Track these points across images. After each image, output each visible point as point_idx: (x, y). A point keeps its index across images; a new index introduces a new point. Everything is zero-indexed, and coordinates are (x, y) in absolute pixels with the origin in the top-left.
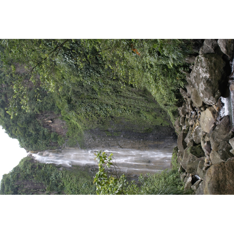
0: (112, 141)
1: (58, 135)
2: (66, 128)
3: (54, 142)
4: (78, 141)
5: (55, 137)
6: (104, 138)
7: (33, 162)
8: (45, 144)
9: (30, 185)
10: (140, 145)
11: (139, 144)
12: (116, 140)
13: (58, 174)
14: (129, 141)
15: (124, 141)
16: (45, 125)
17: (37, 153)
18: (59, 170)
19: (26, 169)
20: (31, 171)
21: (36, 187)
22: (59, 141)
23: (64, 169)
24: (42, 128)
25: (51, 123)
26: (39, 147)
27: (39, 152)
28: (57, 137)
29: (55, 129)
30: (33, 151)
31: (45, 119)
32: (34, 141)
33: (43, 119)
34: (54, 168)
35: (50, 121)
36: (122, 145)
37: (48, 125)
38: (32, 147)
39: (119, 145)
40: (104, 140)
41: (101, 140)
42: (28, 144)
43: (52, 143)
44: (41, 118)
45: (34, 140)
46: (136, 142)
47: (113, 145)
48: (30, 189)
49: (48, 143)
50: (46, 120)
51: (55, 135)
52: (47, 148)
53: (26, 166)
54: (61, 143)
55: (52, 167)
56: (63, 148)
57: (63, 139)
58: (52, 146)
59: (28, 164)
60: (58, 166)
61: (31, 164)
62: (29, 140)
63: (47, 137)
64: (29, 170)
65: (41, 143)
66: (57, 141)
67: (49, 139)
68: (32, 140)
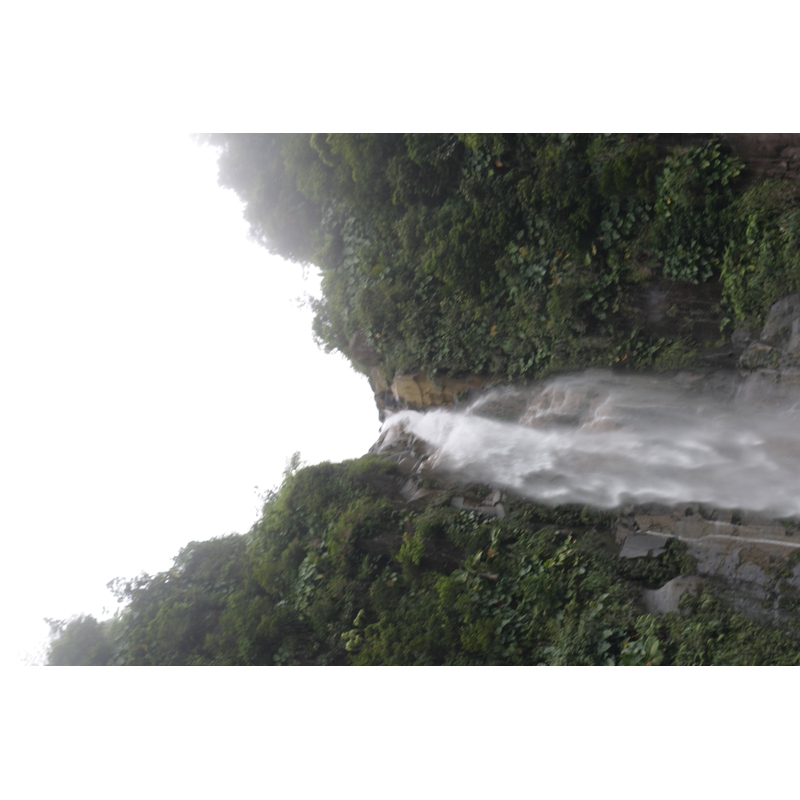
1: (739, 185)
3: (684, 286)
5: (699, 208)
7: (396, 494)
8: (578, 291)
17: (465, 398)
18: (643, 607)
19: (299, 556)
20: (336, 584)
22: (735, 256)
23: (706, 600)
26: (503, 335)
27: (483, 391)
28: (719, 206)
30: (431, 386)
32: (459, 258)
34: (594, 580)
38: (428, 328)
43: (657, 298)
45: (463, 238)
49: (610, 292)
51: (710, 171)
52: (586, 341)
53: (304, 531)
54: (752, 282)
55: (568, 564)
56: (760, 354)
57: (787, 232)
58: (646, 335)
59: (325, 503)
60: (648, 558)
61: (359, 507)
62: (417, 244)
63: (615, 206)
64: (319, 570)
65: (530, 281)
66: (717, 271)
67: (624, 237)
68: (441, 245)
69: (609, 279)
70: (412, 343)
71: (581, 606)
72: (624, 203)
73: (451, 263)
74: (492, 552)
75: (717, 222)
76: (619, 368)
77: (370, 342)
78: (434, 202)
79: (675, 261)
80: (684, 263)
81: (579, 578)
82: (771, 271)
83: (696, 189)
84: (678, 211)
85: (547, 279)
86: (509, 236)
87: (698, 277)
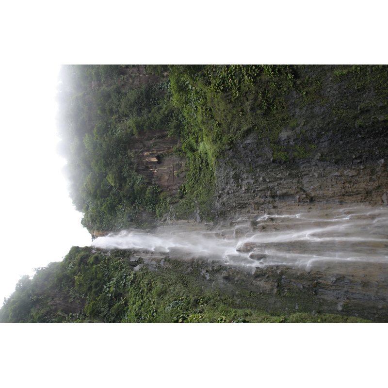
0: (285, 180)
1: (160, 193)
2: (182, 175)
3: (149, 213)
4: (200, 201)
5: (153, 197)
6: (264, 175)
7: (90, 252)
8: (130, 213)
9: (61, 299)
10: (374, 181)
11: (371, 179)
12: (296, 176)
13: (125, 278)
14: (336, 174)
15: (320, 176)
16: (141, 168)
17: (107, 234)
18: (132, 270)
19: (70, 263)
21: (69, 305)
22: (158, 206)
23: (144, 268)
24: (134, 173)
25: (154, 163)
27: (110, 233)
28: (156, 197)
29: (159, 178)
30: (101, 233)
31: (146, 154)
32: (109, 208)
33: (142, 152)
34: (124, 265)
35: (155, 160)
36: (314, 190)
37: (147, 168)
38: (101, 221)
39: (304, 191)
40: (264, 180)
41: (257, 181)
42: (97, 214)
43: (144, 215)
44: (137, 150)
45: (110, 204)
46: (359, 171)
47: (284, 191)
48: (56, 310)
49: (136, 213)
50: (147, 156)
51: (155, 190)
52: (130, 223)
53: (71, 258)
54: (161, 211)
55: (120, 263)
56: (161, 223)
57: (168, 201)
58: (141, 222)
59: (76, 252)
60: (135, 261)
61: (82, 253)
62: (101, 205)
63: (138, 197)
64: (73, 265)
65: (121, 212)
66: (155, 209)
67: (139, 203)
68: (105, 205)
69: (136, 211)
70: (98, 224)
71: (121, 270)
72: (140, 197)
73: (107, 208)
74: (106, 262)
75: (156, 199)
76: (136, 228)
77: (90, 224)
78: (105, 197)
79: (148, 208)
80: (150, 208)
81: (121, 265)
82: (164, 209)
83: (152, 193)
84: (149, 197)
85: (124, 211)
86: (119, 203)
87: (152, 211)
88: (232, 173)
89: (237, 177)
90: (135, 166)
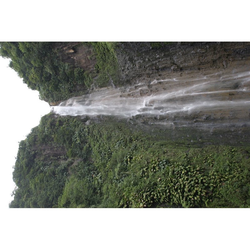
0: (162, 58)
1: (84, 71)
2: (93, 58)
3: (81, 85)
4: (111, 74)
5: (80, 76)
6: (148, 57)
7: (54, 117)
8: (69, 88)
9: (49, 150)
10: (216, 54)
11: (214, 53)
12: (168, 55)
13: (83, 131)
14: (193, 52)
15: (183, 54)
16: (64, 58)
18: (85, 125)
19: (45, 127)
20: (50, 130)
21: (56, 153)
22: (85, 80)
23: (92, 122)
24: (61, 63)
25: (73, 53)
26: (61, 95)
27: (61, 102)
28: (82, 75)
29: (79, 62)
30: (55, 103)
31: (64, 49)
32: (54, 87)
33: (62, 48)
34: (79, 123)
35: (72, 51)
36: (181, 63)
37: (69, 58)
38: (52, 96)
39: (176, 65)
40: (149, 60)
41: (144, 61)
42: (48, 92)
43: (78, 87)
44: (58, 47)
45: (53, 84)
46: (206, 49)
47: (163, 66)
48: (49, 156)
49: (72, 87)
50: (66, 50)
51: (80, 71)
52: (71, 94)
53: (44, 124)
54: (88, 83)
55: (76, 122)
56: (91, 91)
57: (90, 76)
58: (78, 92)
59: (46, 120)
60: (84, 119)
61: (50, 120)
62: (48, 86)
63: (70, 77)
64: (47, 129)
65: (63, 88)
66: (84, 82)
67: (72, 80)
68: (51, 86)
69: (72, 86)
70: (51, 98)
71: (78, 126)
72: (71, 76)
73: (53, 88)
74: (67, 122)
75: (82, 77)
76: (76, 96)
77: (46, 99)
78: (49, 81)
79: (79, 82)
80: (80, 82)
81: (77, 123)
82: (90, 81)
83: (79, 73)
84: (77, 76)
85: (65, 87)
86: (59, 83)
87: (82, 83)
88: (127, 58)
89: (131, 60)
90: (61, 58)
